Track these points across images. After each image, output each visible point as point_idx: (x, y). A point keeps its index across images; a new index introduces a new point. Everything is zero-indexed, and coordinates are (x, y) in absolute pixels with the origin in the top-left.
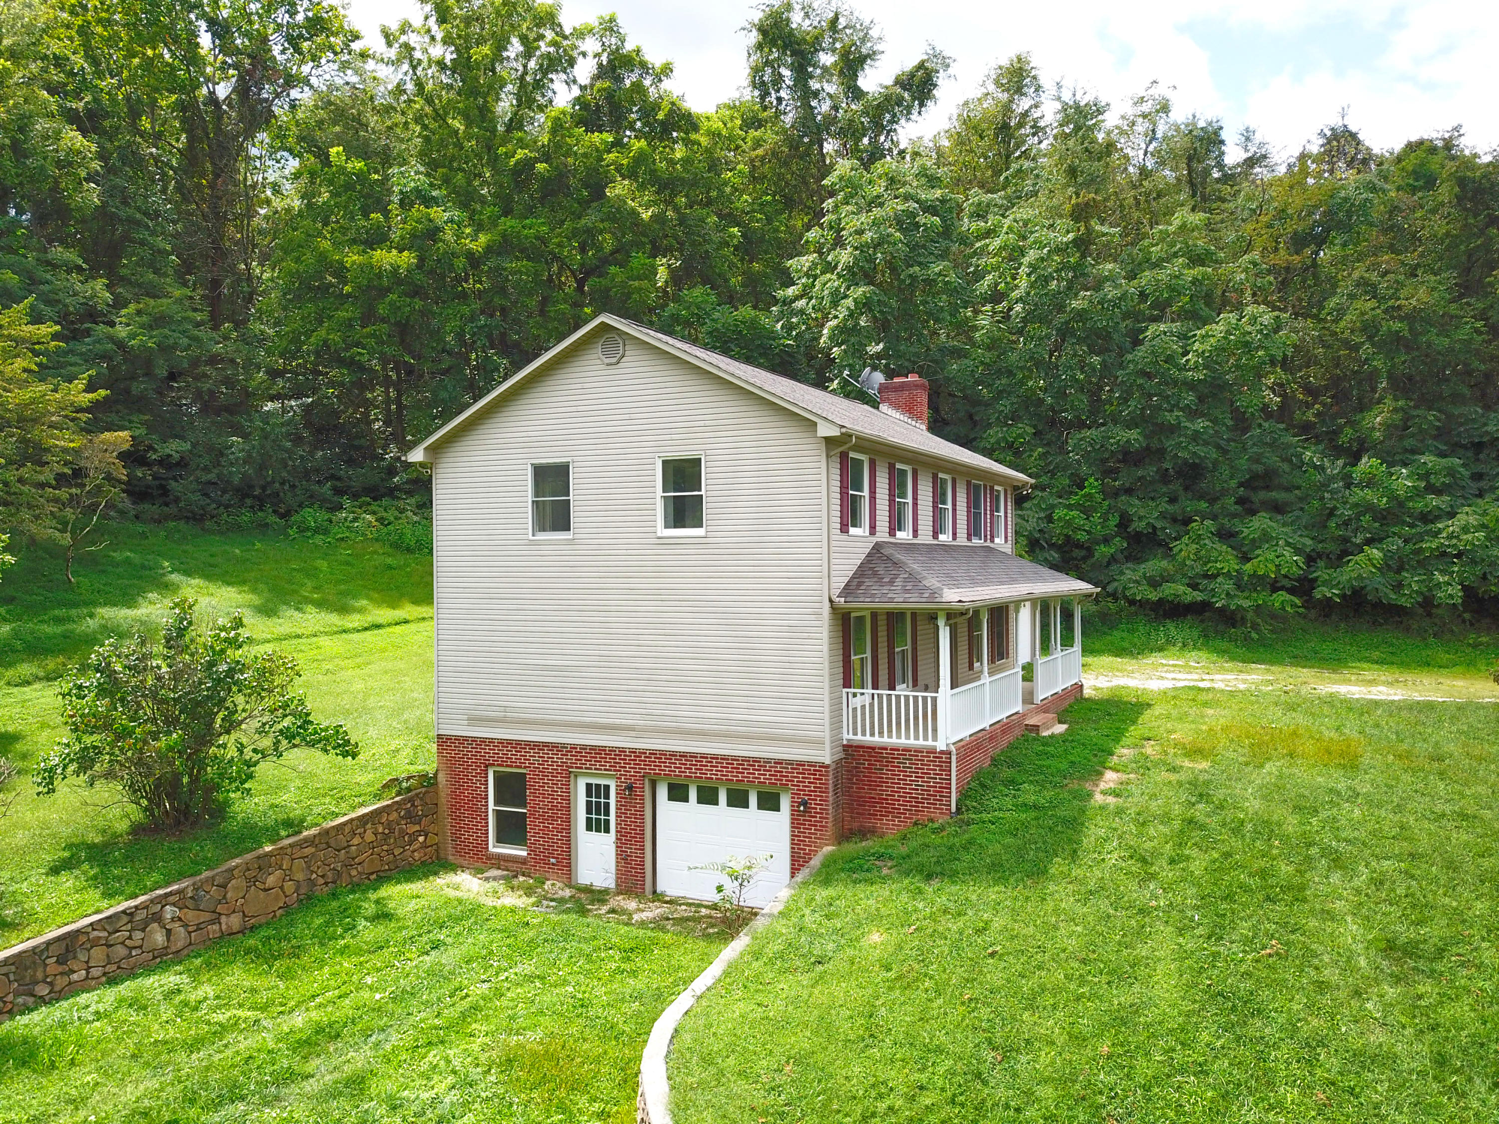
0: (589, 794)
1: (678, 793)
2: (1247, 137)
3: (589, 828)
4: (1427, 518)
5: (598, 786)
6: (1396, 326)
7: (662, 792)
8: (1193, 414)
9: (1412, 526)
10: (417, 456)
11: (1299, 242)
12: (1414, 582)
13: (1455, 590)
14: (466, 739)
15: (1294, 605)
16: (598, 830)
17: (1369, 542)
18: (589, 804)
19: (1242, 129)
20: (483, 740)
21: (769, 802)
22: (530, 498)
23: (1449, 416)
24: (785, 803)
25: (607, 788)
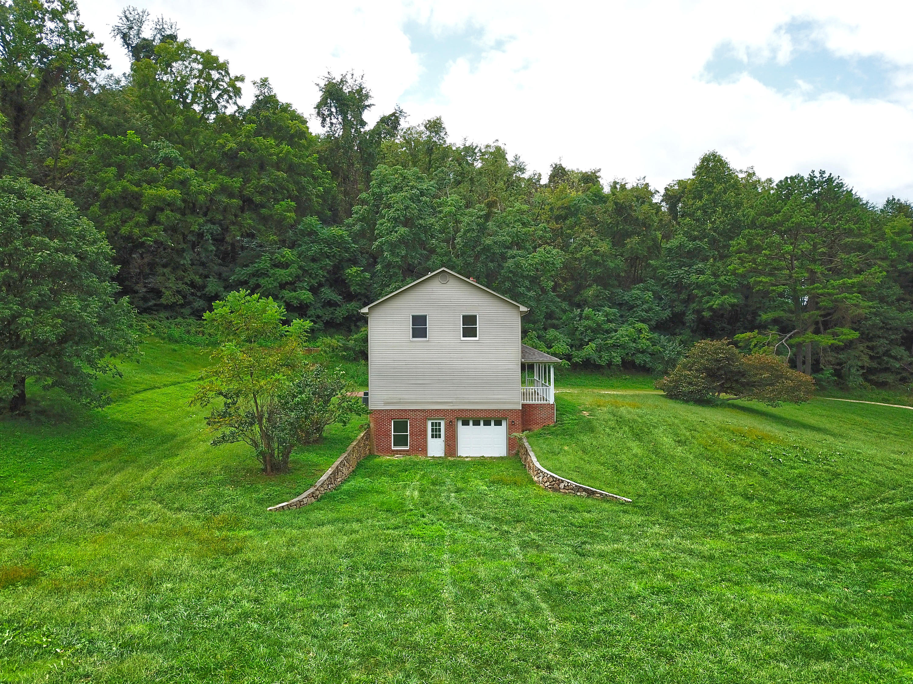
0: (432, 425)
1: (465, 423)
2: (516, 158)
3: (432, 437)
4: (608, 332)
5: (436, 423)
6: (598, 258)
7: (460, 423)
8: (529, 290)
9: (604, 335)
10: (365, 310)
11: (558, 218)
12: (605, 356)
13: (619, 359)
14: (383, 410)
15: (568, 365)
16: (436, 437)
17: (590, 341)
18: (432, 429)
19: (514, 155)
20: (391, 410)
21: (498, 423)
22: (411, 326)
23: (612, 293)
24: (504, 423)
25: (440, 423)
